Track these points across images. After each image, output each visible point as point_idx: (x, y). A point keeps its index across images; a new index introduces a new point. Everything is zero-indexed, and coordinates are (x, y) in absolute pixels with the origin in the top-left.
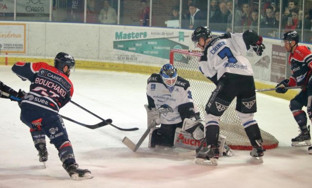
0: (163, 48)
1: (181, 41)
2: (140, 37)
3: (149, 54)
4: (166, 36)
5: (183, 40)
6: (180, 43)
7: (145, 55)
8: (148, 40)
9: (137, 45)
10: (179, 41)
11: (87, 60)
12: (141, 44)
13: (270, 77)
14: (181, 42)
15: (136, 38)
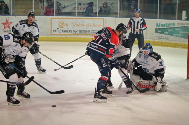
0: (184, 32)
2: (171, 26)
3: (176, 36)
4: (186, 25)
7: (174, 37)
8: (175, 27)
9: (169, 30)
12: (171, 30)
15: (169, 26)
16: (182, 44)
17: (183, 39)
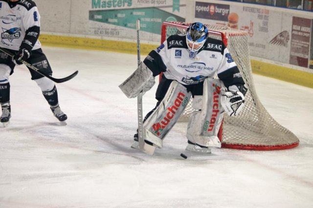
0: (152, 20)
1: (176, 11)
2: (124, 6)
4: (156, 5)
5: (178, 10)
6: (174, 13)
7: (129, 29)
8: (133, 9)
9: (119, 15)
10: (174, 10)
11: (55, 34)
12: (124, 15)
13: (288, 58)
14: (176, 13)
15: (118, 6)
16: (147, 45)
17: (149, 34)
